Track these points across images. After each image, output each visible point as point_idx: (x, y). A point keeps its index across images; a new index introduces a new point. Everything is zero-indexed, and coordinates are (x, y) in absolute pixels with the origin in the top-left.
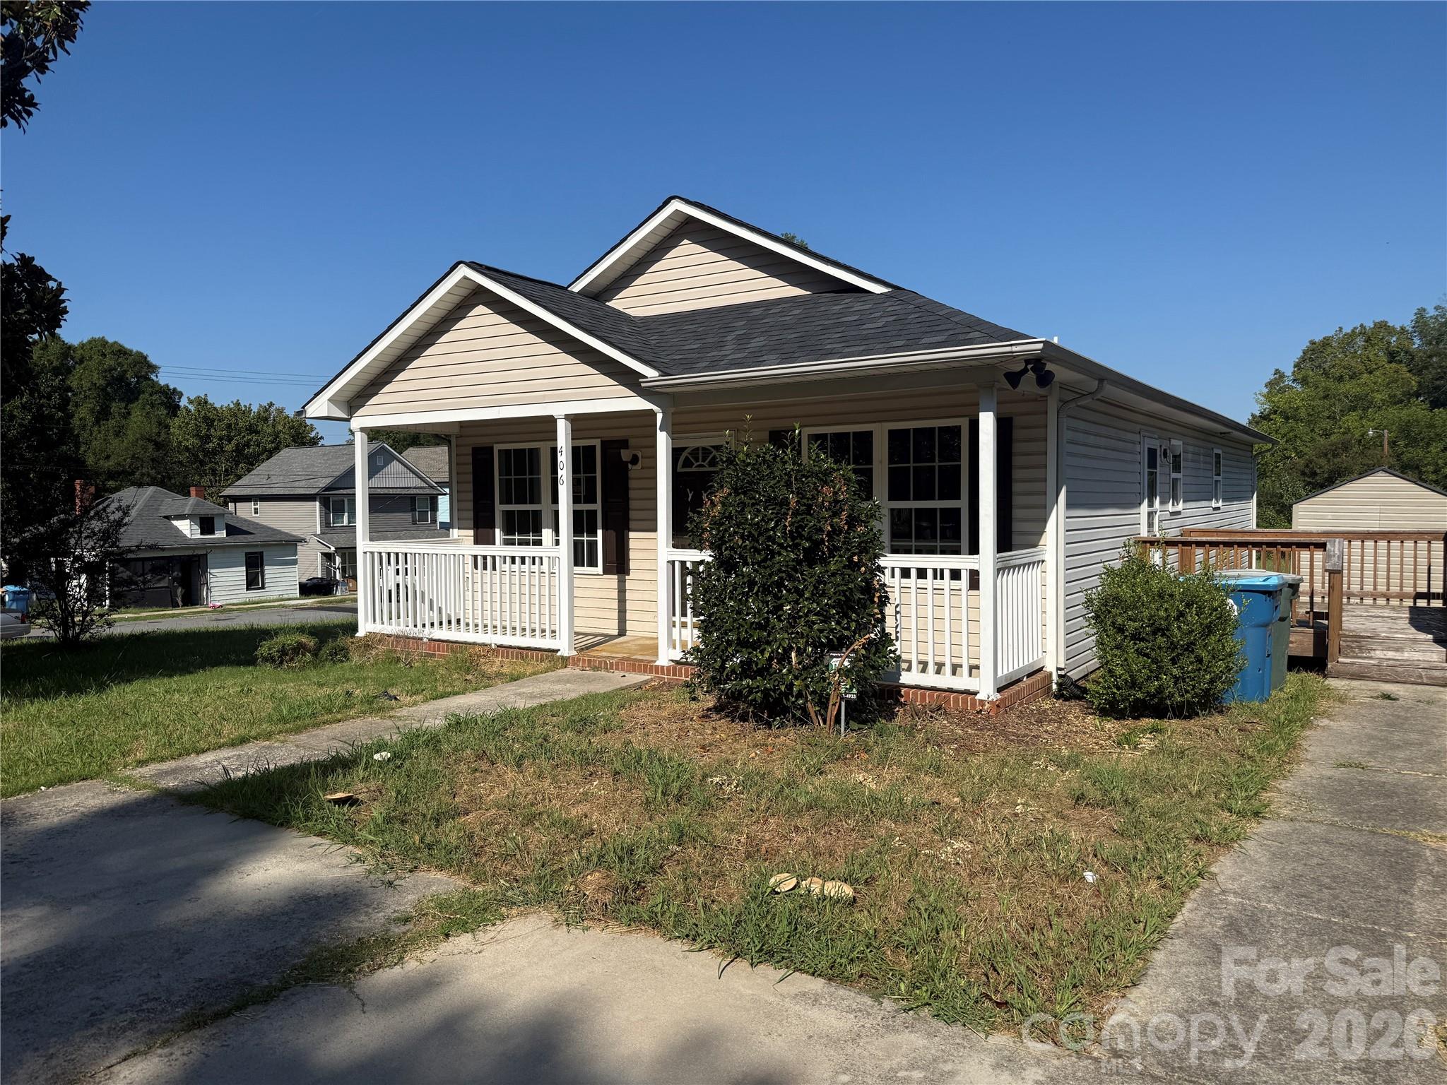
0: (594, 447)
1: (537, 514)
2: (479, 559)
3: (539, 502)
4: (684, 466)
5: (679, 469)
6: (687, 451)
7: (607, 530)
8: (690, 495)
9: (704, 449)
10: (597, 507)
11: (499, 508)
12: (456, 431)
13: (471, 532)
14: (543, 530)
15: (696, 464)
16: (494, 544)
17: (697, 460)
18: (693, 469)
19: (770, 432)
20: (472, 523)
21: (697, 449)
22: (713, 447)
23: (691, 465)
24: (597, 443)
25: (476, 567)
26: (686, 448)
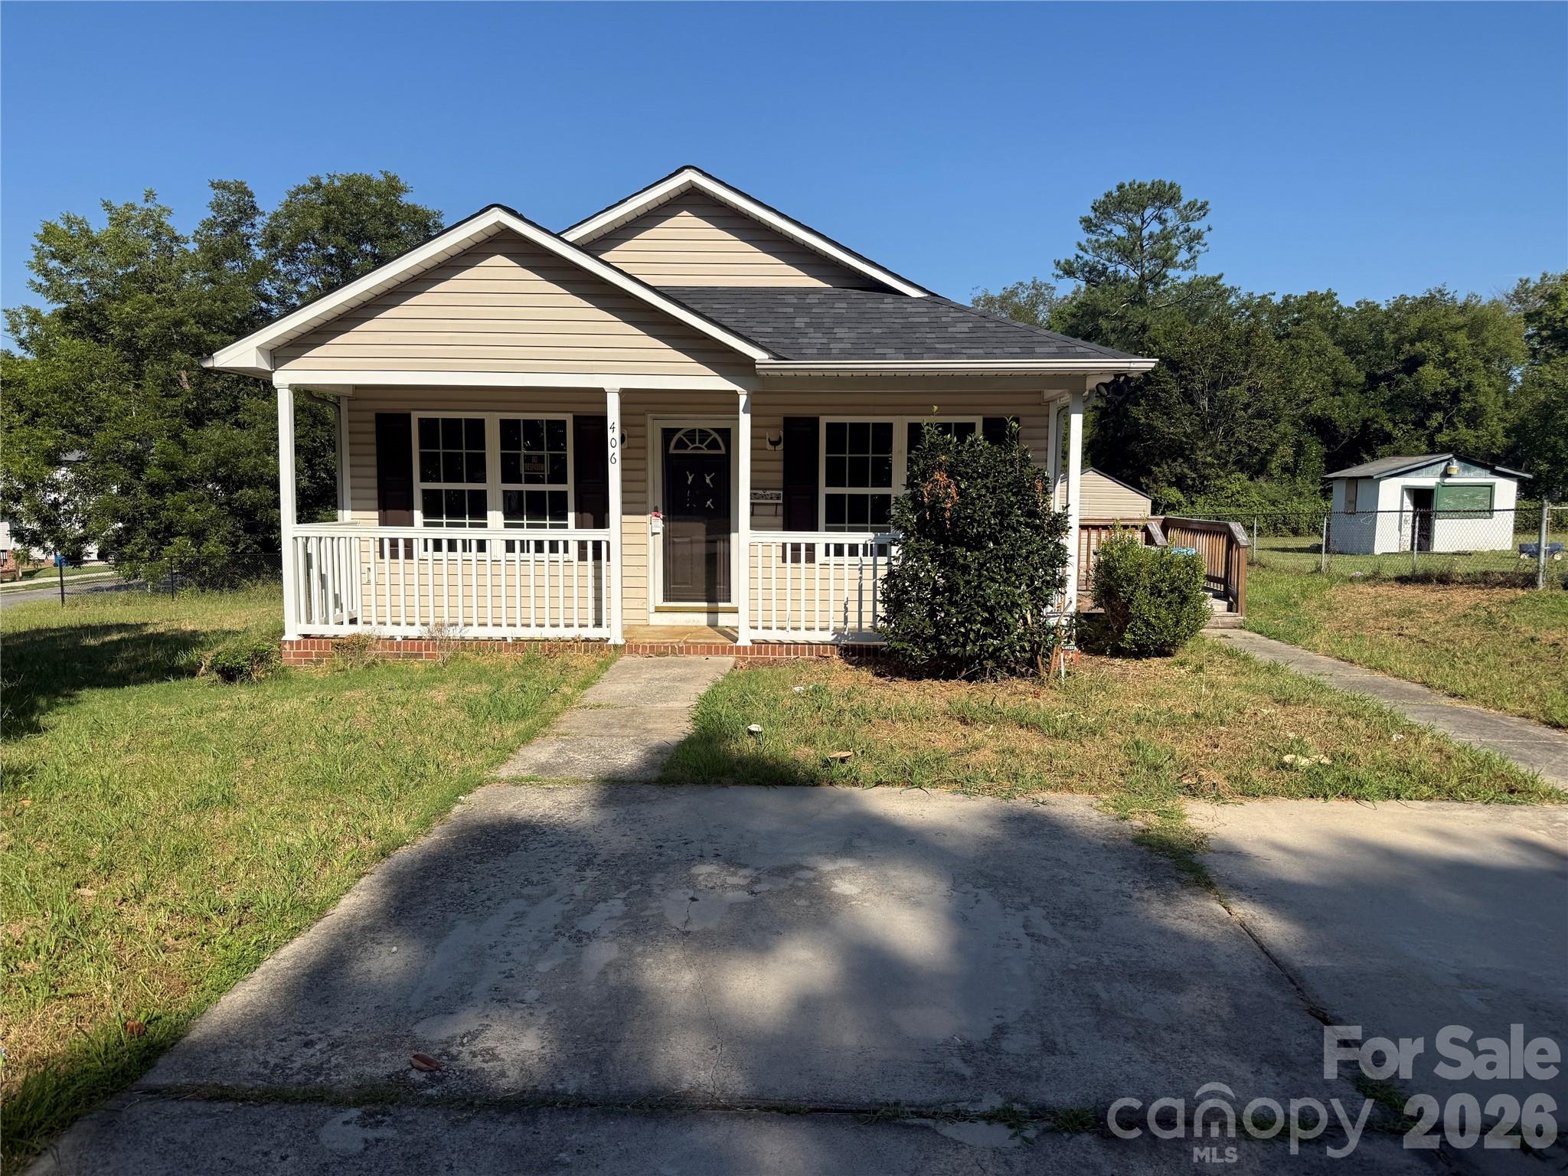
0: (563, 423)
1: (483, 494)
2: (387, 544)
3: (483, 480)
4: (676, 448)
5: (672, 451)
6: (682, 432)
7: (581, 513)
8: (690, 478)
9: (700, 431)
10: (569, 487)
11: (419, 487)
12: (350, 393)
13: (375, 515)
14: (489, 513)
15: (692, 446)
16: (412, 525)
17: (693, 442)
18: (688, 451)
19: (785, 419)
20: (375, 503)
21: (694, 431)
22: (714, 429)
23: (686, 447)
24: (569, 419)
25: (382, 556)
26: (679, 430)
